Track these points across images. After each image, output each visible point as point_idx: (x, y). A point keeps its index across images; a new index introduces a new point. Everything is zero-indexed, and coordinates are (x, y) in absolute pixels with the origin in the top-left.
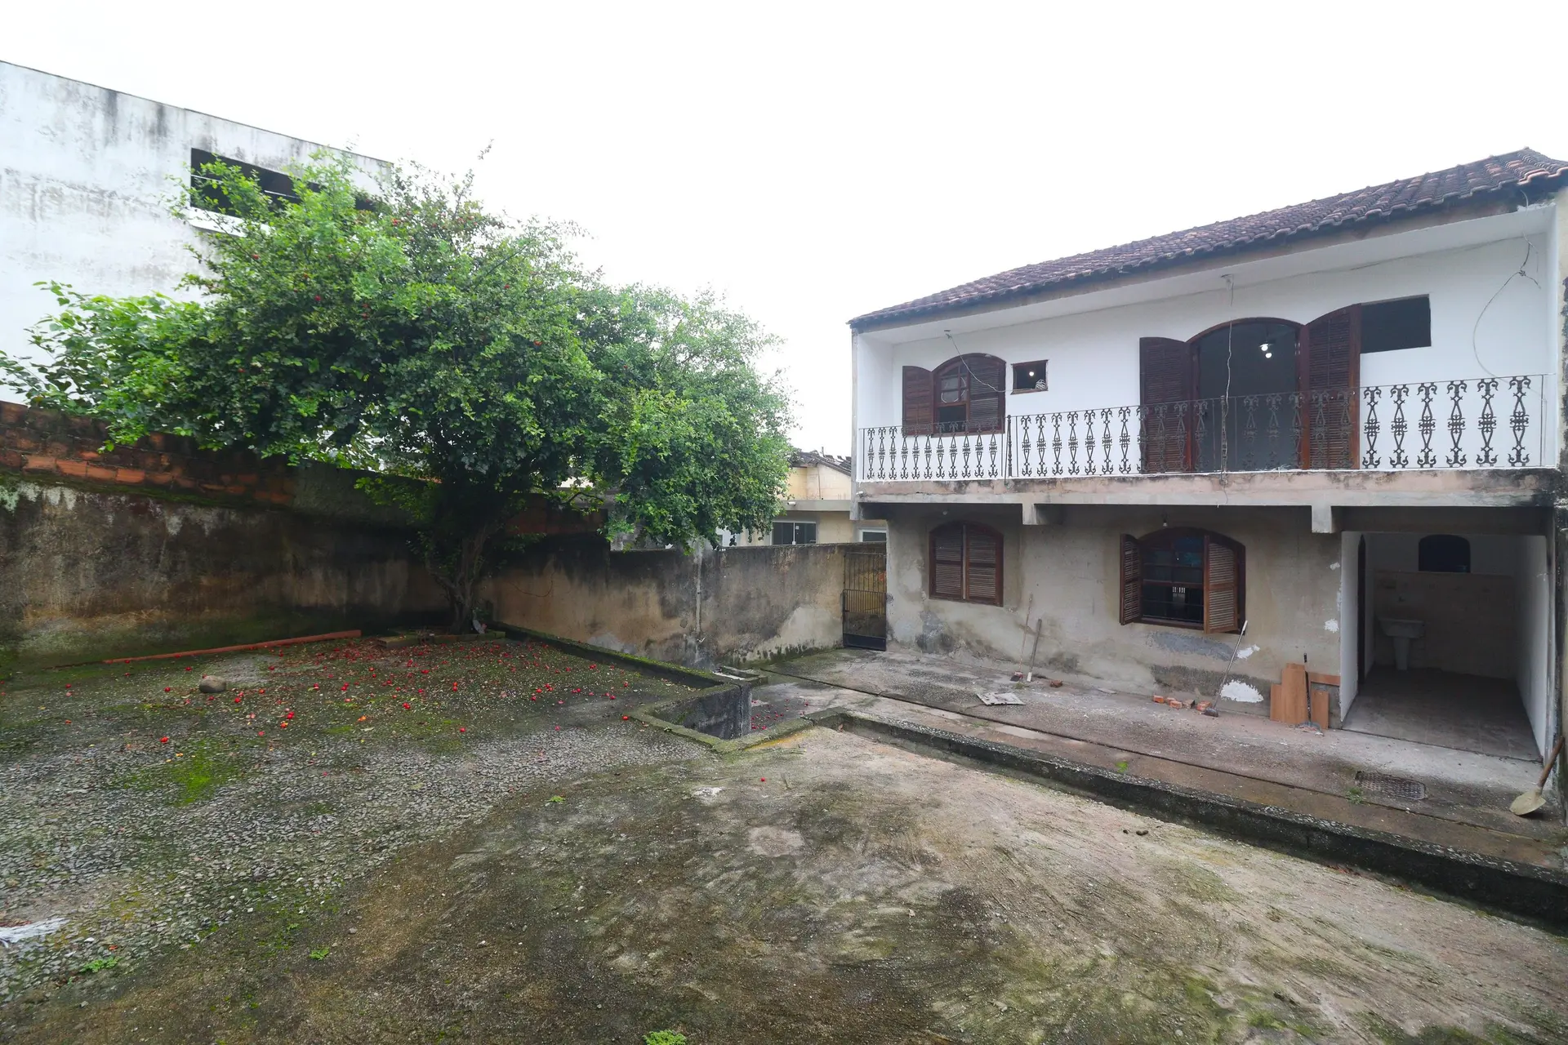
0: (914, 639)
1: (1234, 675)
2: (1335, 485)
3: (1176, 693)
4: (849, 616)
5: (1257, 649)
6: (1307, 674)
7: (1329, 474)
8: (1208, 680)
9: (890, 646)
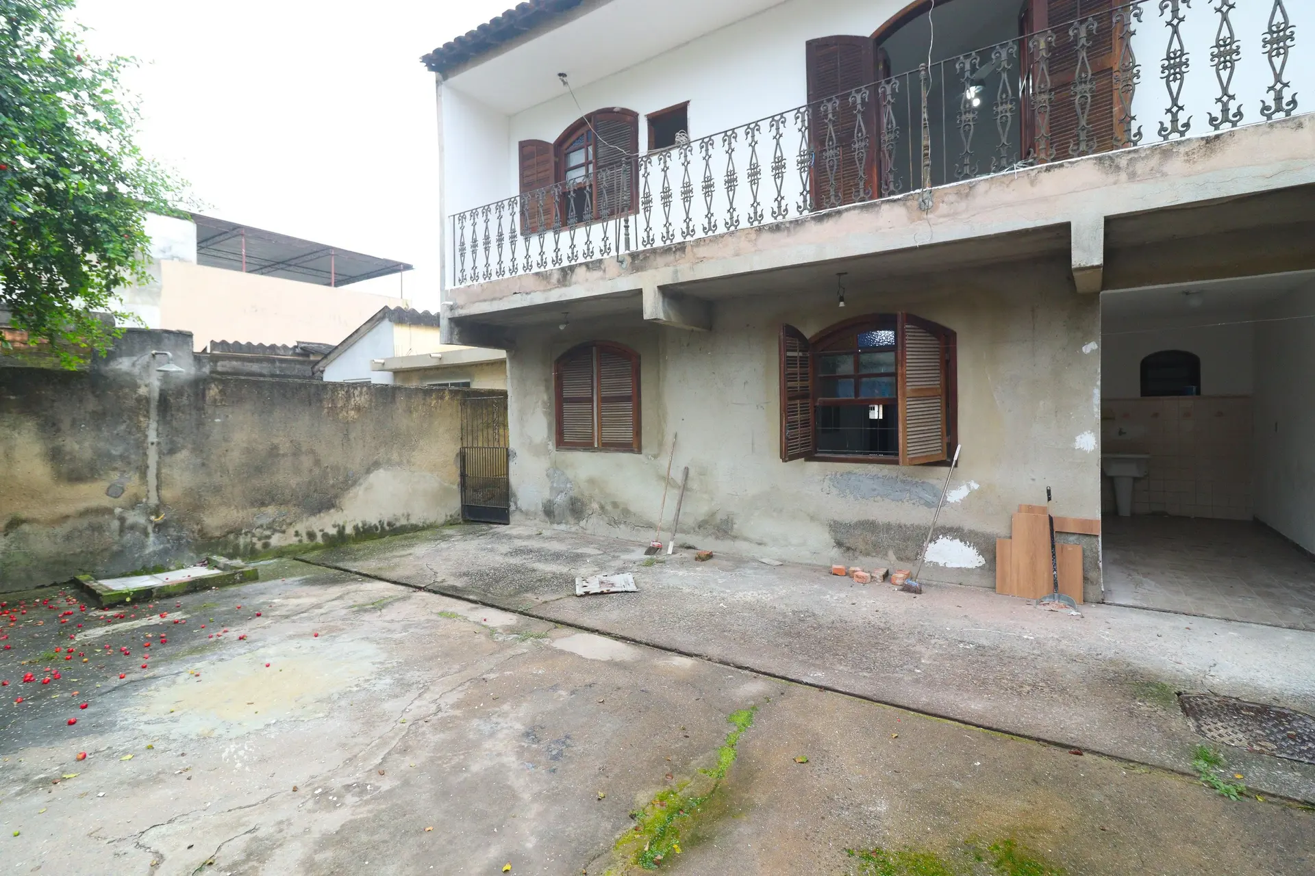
0: (540, 507)
1: (943, 528)
2: (1112, 178)
3: (862, 558)
4: (468, 482)
5: (975, 486)
6: (1051, 519)
7: (1100, 159)
8: (906, 539)
9: (515, 518)
